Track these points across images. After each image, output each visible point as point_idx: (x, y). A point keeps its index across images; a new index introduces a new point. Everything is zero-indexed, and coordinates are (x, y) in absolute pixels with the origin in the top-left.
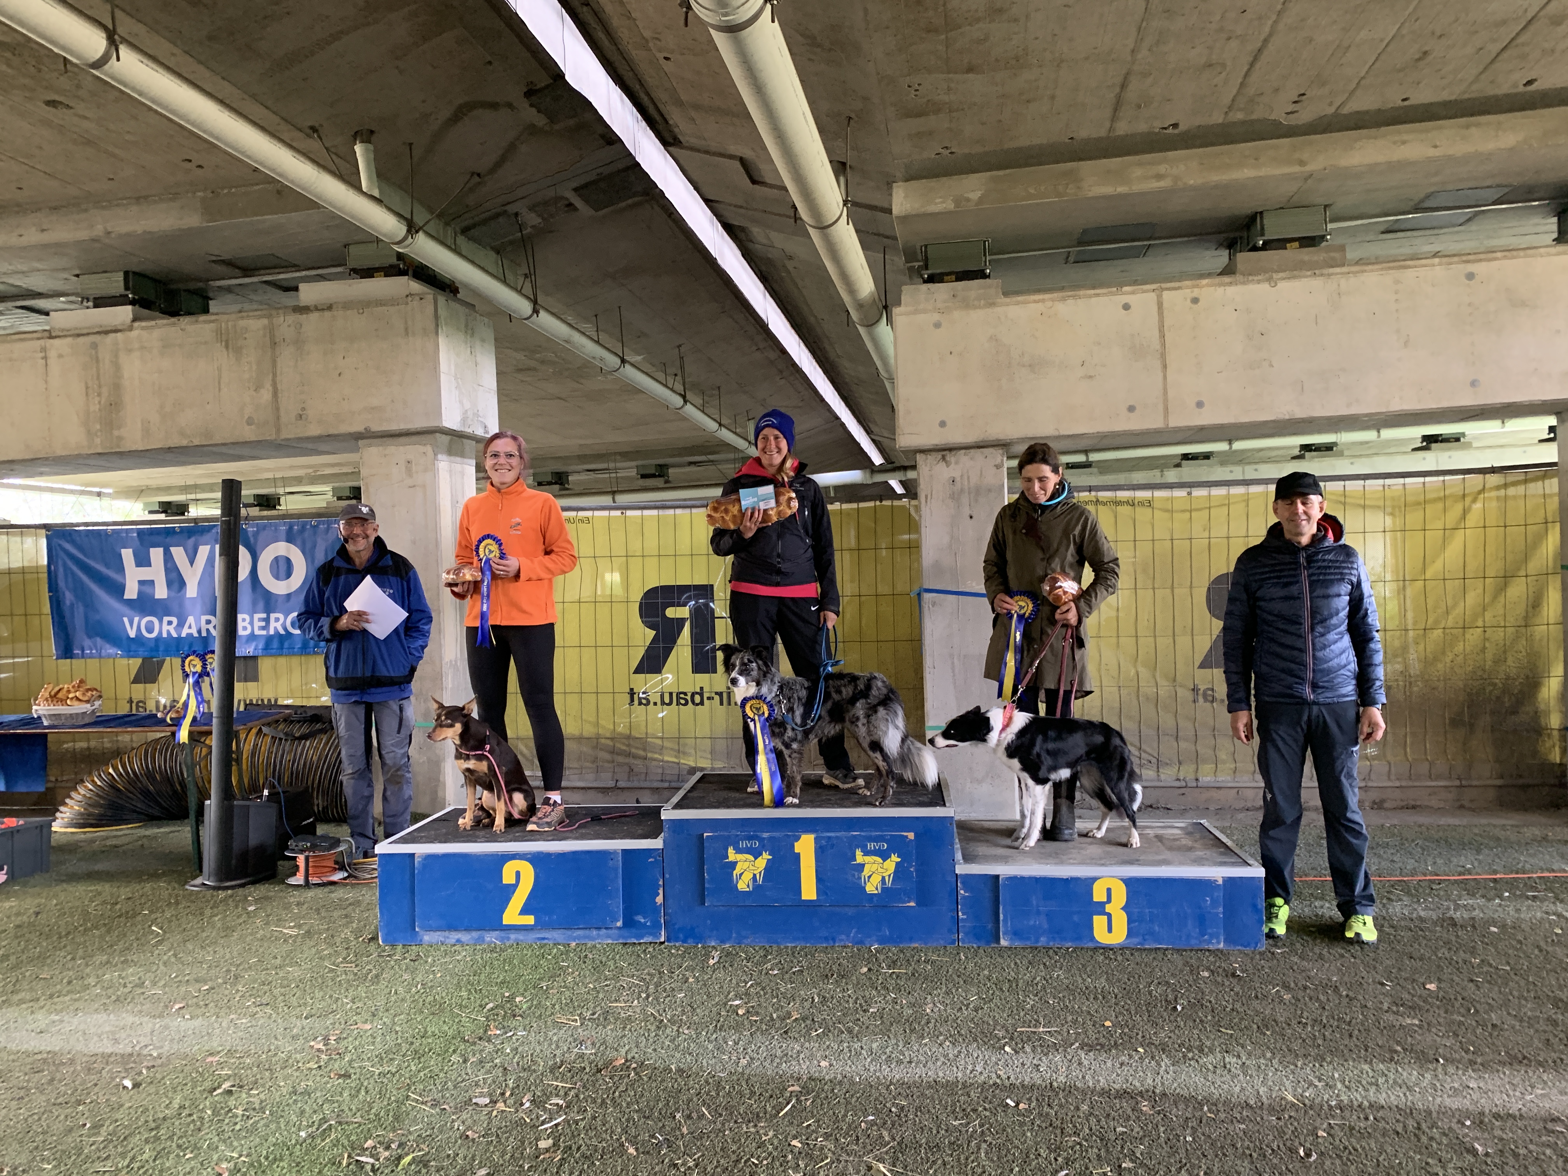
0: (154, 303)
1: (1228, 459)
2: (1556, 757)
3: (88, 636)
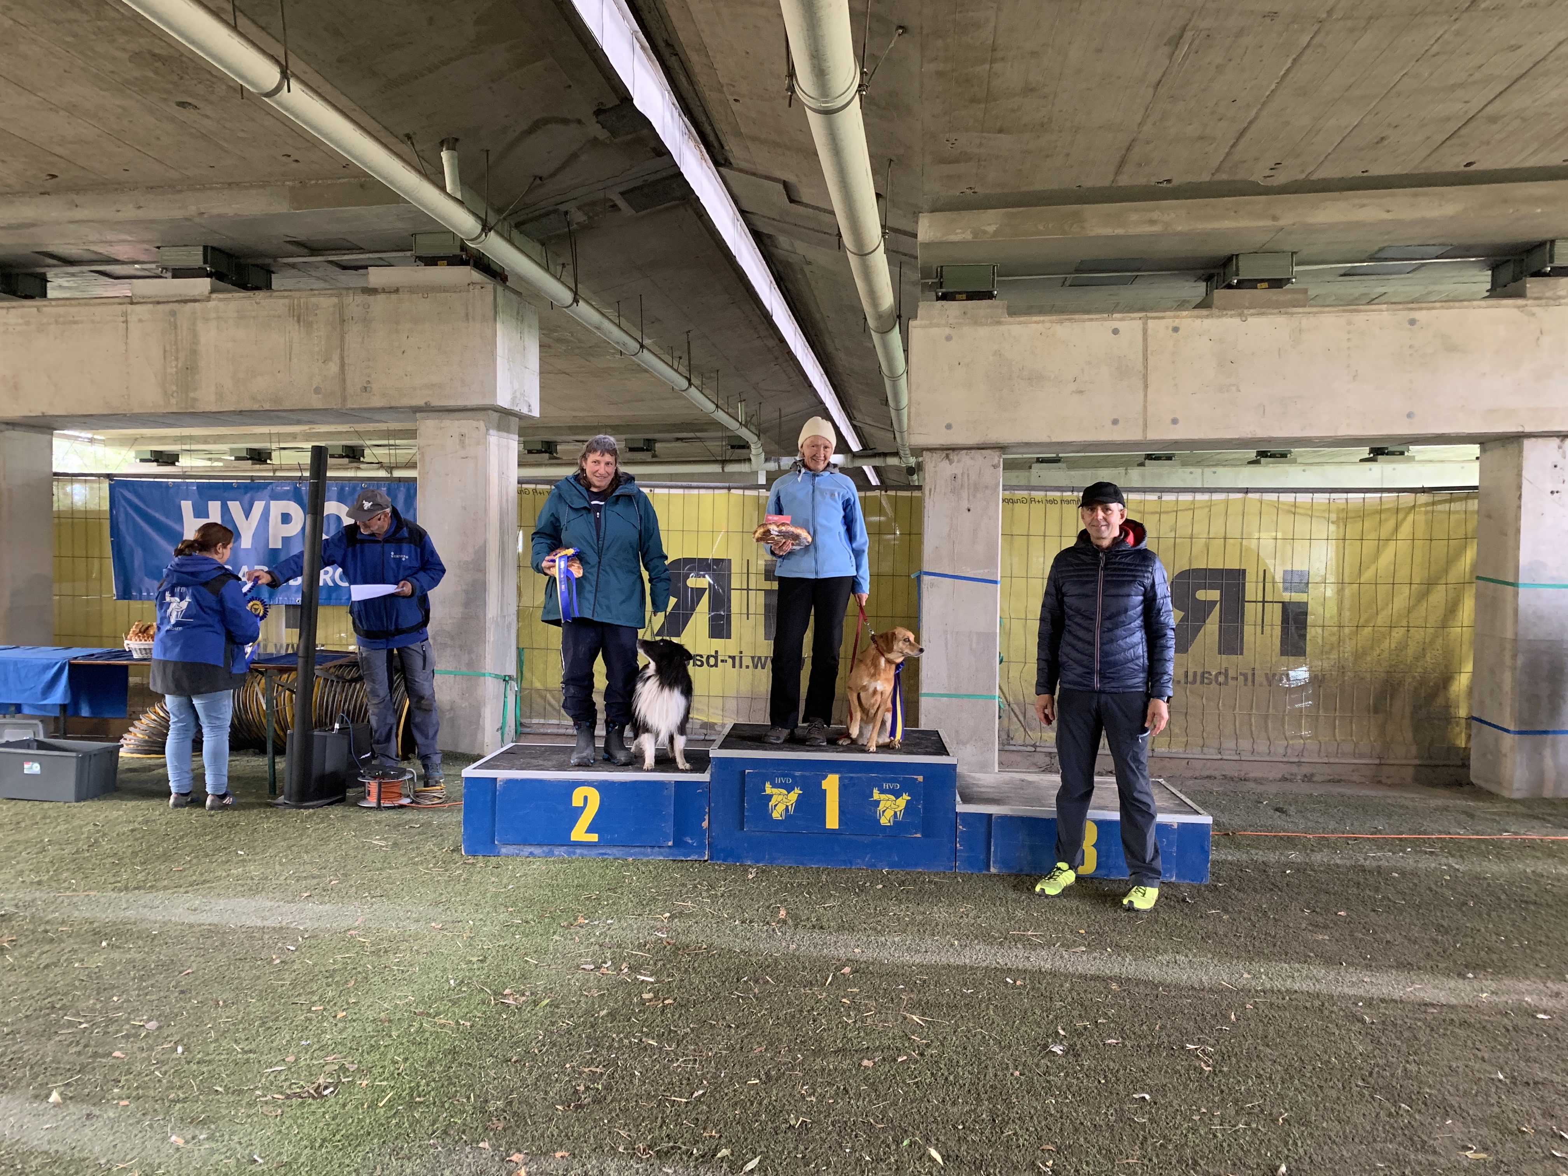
0: (226, 275)
1: (1188, 462)
2: (1461, 742)
3: (146, 579)
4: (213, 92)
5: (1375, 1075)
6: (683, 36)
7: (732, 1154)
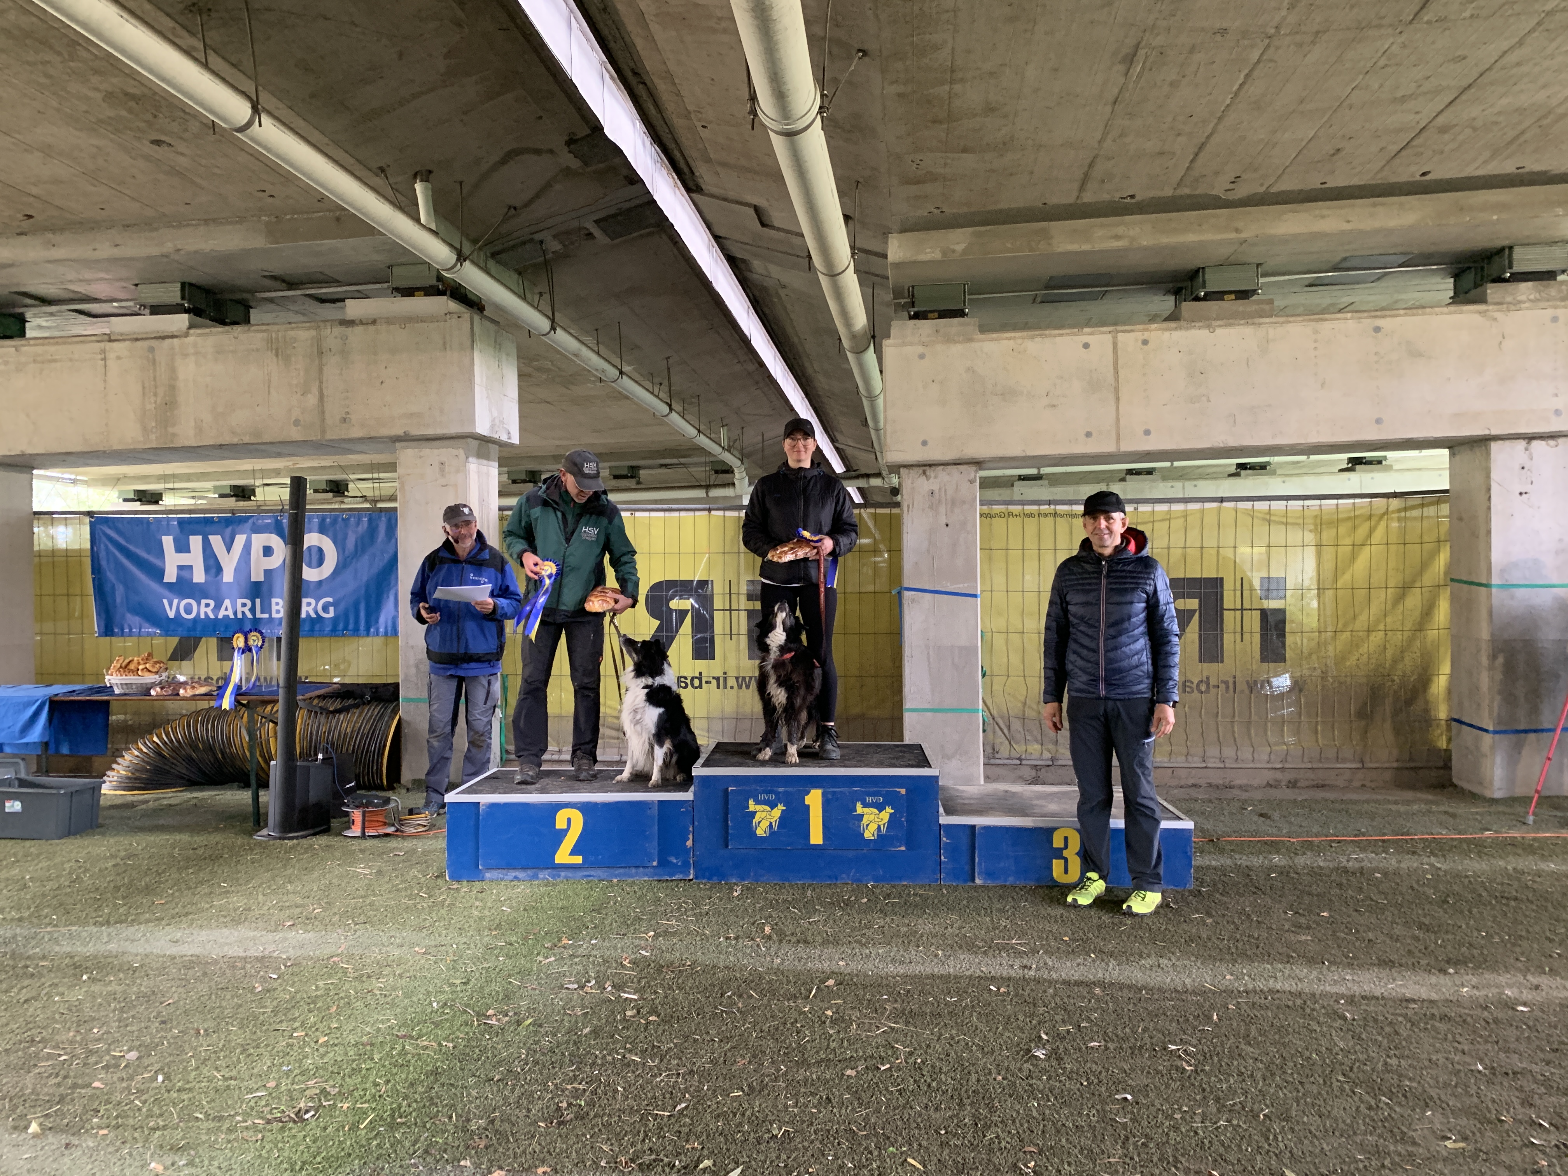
0: (204, 311)
1: (1168, 476)
2: (1442, 744)
3: (129, 616)
4: (186, 130)
5: (1355, 1070)
6: (648, 65)
7: (714, 1165)
